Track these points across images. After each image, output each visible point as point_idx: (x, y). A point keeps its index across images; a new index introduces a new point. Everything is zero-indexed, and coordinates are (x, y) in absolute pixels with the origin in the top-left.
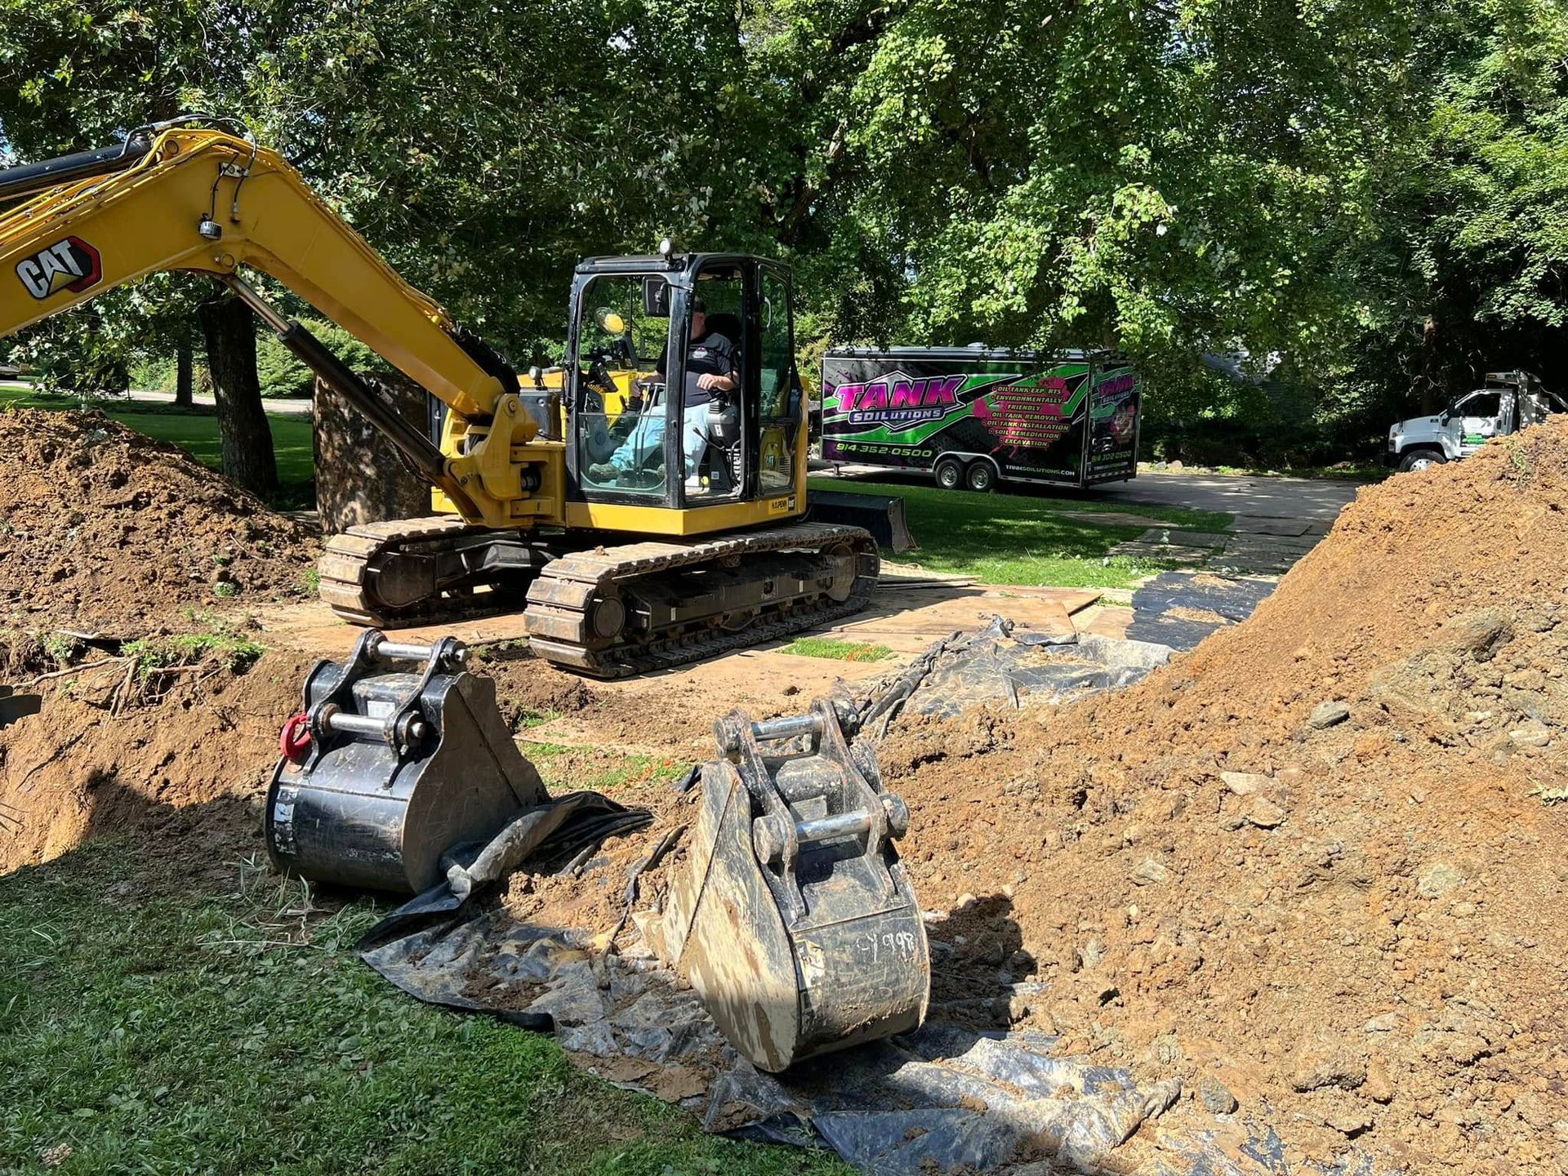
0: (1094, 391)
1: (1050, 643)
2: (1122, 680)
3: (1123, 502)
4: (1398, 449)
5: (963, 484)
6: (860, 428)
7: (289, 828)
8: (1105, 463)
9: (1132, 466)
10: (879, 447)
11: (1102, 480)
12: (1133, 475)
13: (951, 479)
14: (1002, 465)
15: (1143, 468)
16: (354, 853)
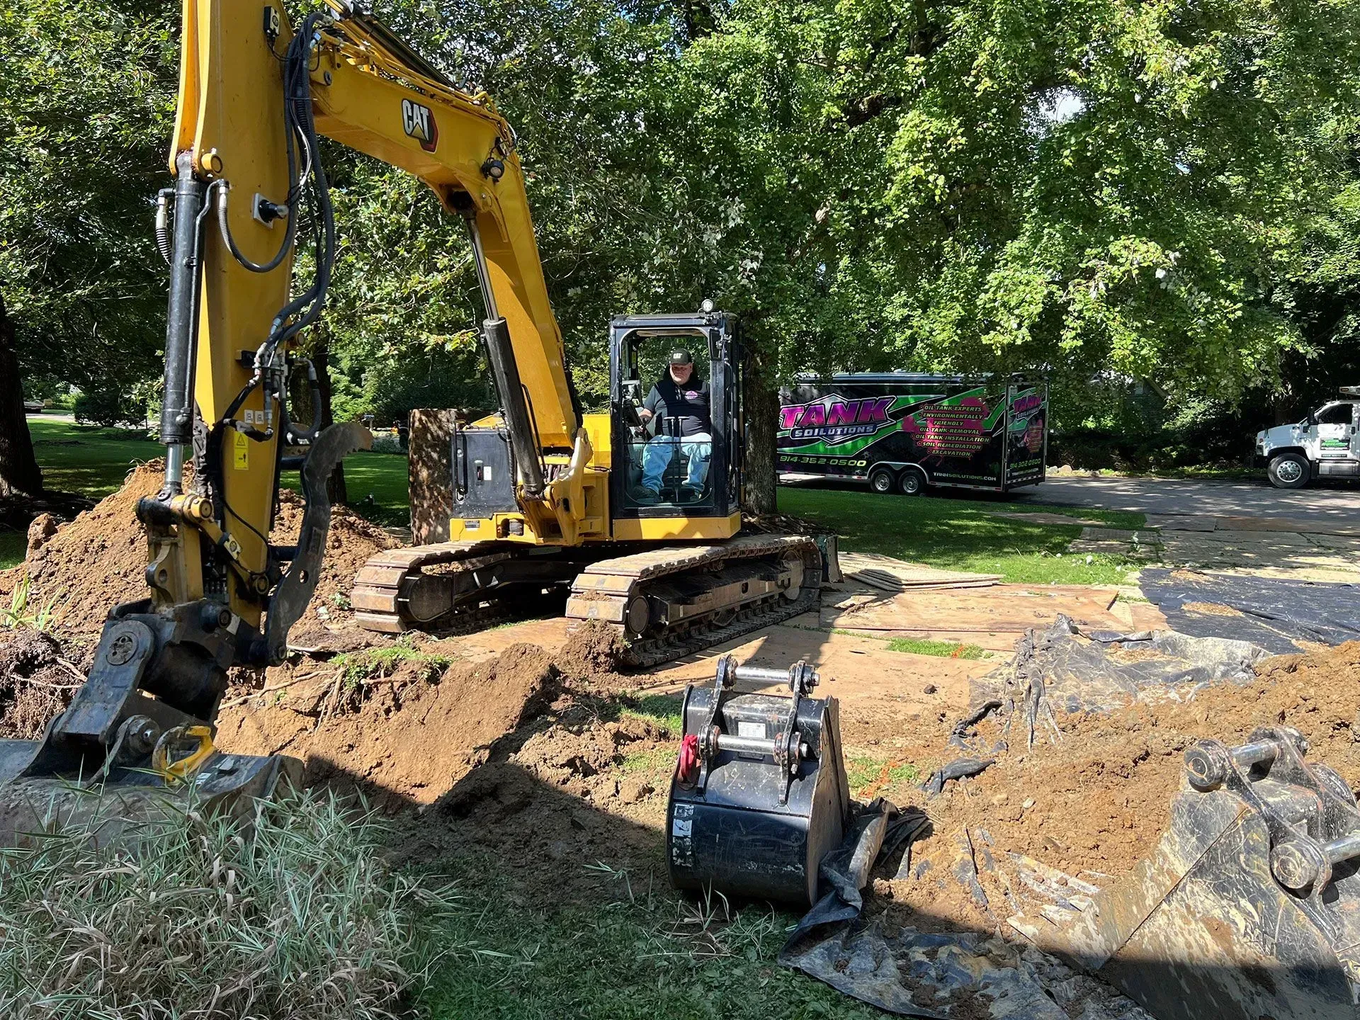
0: (1011, 408)
1: (1125, 640)
2: (1218, 674)
3: (1035, 503)
4: (1266, 453)
5: (895, 489)
6: (801, 443)
7: (688, 842)
8: (1021, 469)
9: (1042, 471)
10: (818, 458)
11: (1019, 484)
12: (1043, 479)
13: (884, 485)
14: (930, 474)
15: (1051, 472)
16: (753, 866)
